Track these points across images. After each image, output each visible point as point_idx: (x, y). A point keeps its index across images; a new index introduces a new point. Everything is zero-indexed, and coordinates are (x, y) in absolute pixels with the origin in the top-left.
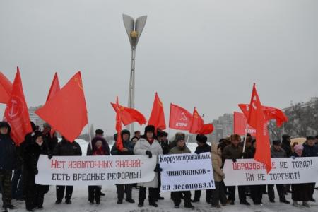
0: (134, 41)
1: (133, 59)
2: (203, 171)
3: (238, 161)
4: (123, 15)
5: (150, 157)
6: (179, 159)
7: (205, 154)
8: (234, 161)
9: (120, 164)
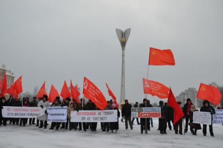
0: (123, 44)
1: (123, 56)
2: (63, 115)
3: (80, 111)
4: (116, 29)
5: (42, 108)
6: (54, 108)
7: (65, 107)
8: (78, 111)
9: (31, 110)
